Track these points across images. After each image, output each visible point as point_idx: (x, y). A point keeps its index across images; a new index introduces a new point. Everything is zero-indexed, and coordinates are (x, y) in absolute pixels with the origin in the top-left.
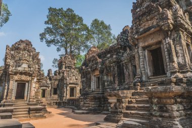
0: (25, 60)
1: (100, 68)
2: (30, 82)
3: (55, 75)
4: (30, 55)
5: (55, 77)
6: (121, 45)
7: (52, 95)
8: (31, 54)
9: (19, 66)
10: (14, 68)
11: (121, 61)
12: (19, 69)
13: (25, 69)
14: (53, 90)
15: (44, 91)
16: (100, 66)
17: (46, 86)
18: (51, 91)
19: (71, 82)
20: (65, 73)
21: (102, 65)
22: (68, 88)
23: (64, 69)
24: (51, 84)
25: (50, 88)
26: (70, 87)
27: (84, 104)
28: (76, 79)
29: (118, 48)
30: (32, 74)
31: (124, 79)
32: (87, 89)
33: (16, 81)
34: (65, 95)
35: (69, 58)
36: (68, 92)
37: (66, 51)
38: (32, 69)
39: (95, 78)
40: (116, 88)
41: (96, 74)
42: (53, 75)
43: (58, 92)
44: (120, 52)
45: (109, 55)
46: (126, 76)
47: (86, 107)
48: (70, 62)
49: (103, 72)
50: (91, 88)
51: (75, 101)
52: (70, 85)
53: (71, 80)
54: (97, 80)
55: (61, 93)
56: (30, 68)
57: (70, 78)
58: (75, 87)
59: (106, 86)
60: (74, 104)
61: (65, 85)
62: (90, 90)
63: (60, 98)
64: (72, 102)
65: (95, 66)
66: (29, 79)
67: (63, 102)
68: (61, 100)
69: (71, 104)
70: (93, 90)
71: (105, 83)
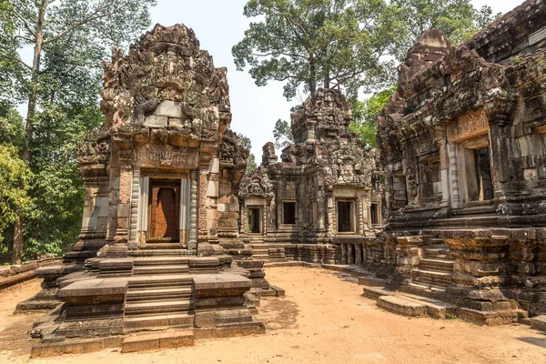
0: (168, 85)
2: (194, 176)
3: (286, 160)
4: (187, 68)
5: (286, 166)
7: (281, 227)
8: (192, 63)
9: (149, 112)
12: (151, 122)
13: (173, 123)
14: (281, 207)
15: (255, 212)
16: (495, 91)
17: (260, 197)
18: (276, 210)
19: (341, 180)
20: (317, 151)
21: (504, 88)
22: (331, 203)
23: (312, 140)
24: (275, 189)
25: (273, 203)
26: (337, 198)
28: (357, 172)
30: (199, 143)
32: (415, 203)
33: (144, 172)
34: (322, 226)
35: (328, 102)
36: (330, 215)
38: (196, 121)
39: (461, 154)
41: (465, 134)
42: (280, 160)
43: (299, 215)
48: (331, 113)
49: (508, 120)
50: (441, 198)
51: (361, 246)
52: (337, 194)
53: (339, 174)
54: (471, 160)
55: (308, 218)
56: (191, 118)
57: (335, 166)
58: (355, 198)
59: (530, 185)
60: (358, 257)
61: (319, 193)
62: (436, 205)
63: (306, 235)
64: (350, 249)
65: (461, 96)
66: (190, 162)
67: (319, 250)
68: (311, 242)
69: (346, 256)
70: (455, 205)
71: (527, 173)
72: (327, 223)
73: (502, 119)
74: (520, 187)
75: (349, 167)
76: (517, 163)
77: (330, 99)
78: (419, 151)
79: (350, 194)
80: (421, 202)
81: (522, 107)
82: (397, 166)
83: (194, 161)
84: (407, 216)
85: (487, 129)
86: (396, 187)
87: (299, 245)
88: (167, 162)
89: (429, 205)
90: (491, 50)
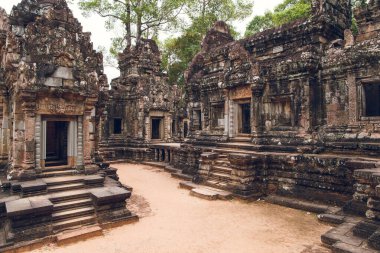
0: (62, 55)
1: (258, 82)
2: (80, 120)
6: (324, 23)
7: (112, 136)
9: (49, 75)
10: (33, 81)
11: (320, 68)
12: (50, 82)
13: (66, 84)
16: (257, 78)
18: (108, 124)
19: (155, 105)
20: (139, 84)
21: (261, 76)
23: (135, 74)
25: (106, 118)
26: (151, 117)
27: (212, 170)
28: (165, 100)
29: (315, 30)
30: (84, 98)
31: (324, 116)
32: (207, 130)
33: (43, 117)
34: (141, 136)
35: (146, 49)
36: (147, 128)
37: (128, 29)
38: (83, 83)
39: (236, 107)
40: (302, 139)
41: (239, 96)
42: (110, 88)
43: (124, 127)
44: (318, 43)
45: (278, 50)
46: (328, 107)
47: (220, 179)
48: (149, 57)
49: (261, 94)
50: (223, 129)
51: (169, 151)
52: (152, 114)
53: (154, 101)
54: (240, 111)
55: (131, 129)
56: (79, 80)
57: (152, 96)
58: (163, 117)
59: (268, 129)
60: (167, 157)
61: (140, 114)
62: (219, 133)
63: (129, 142)
64: (161, 152)
65: (240, 75)
66: (77, 110)
67: (139, 152)
68: (133, 146)
69: (158, 157)
70: (231, 135)
71: (267, 122)
72: (144, 134)
73: (258, 92)
74: (263, 129)
75: (161, 97)
76: (263, 116)
77: (148, 46)
78: (211, 100)
79: (160, 114)
80: (211, 129)
81: (268, 88)
82: (196, 104)
83: (80, 109)
84: (202, 138)
85: (251, 96)
86: (195, 117)
87: (124, 148)
88: (62, 111)
89: (215, 133)
90: (255, 50)
